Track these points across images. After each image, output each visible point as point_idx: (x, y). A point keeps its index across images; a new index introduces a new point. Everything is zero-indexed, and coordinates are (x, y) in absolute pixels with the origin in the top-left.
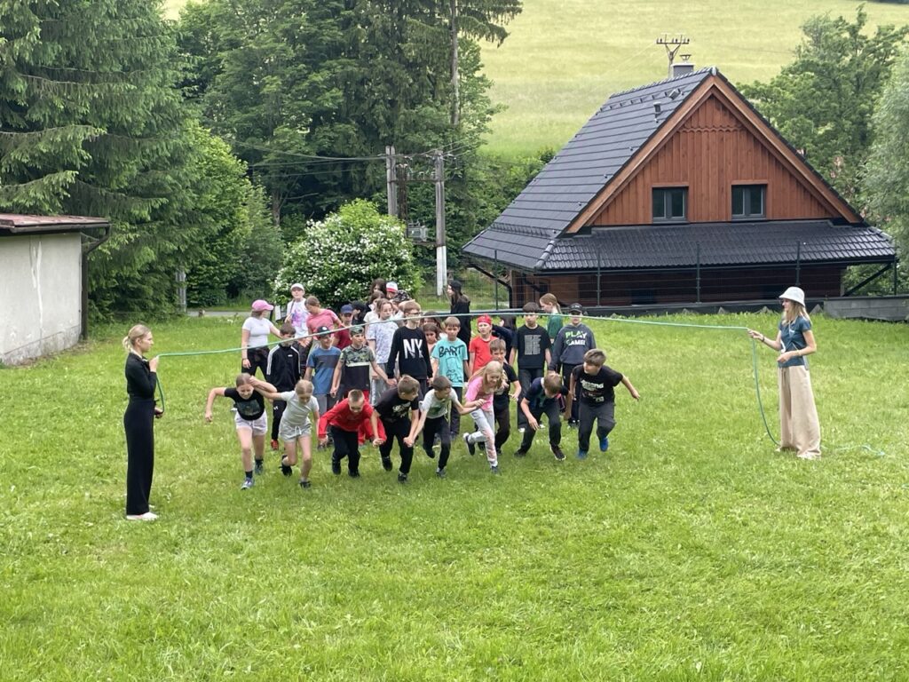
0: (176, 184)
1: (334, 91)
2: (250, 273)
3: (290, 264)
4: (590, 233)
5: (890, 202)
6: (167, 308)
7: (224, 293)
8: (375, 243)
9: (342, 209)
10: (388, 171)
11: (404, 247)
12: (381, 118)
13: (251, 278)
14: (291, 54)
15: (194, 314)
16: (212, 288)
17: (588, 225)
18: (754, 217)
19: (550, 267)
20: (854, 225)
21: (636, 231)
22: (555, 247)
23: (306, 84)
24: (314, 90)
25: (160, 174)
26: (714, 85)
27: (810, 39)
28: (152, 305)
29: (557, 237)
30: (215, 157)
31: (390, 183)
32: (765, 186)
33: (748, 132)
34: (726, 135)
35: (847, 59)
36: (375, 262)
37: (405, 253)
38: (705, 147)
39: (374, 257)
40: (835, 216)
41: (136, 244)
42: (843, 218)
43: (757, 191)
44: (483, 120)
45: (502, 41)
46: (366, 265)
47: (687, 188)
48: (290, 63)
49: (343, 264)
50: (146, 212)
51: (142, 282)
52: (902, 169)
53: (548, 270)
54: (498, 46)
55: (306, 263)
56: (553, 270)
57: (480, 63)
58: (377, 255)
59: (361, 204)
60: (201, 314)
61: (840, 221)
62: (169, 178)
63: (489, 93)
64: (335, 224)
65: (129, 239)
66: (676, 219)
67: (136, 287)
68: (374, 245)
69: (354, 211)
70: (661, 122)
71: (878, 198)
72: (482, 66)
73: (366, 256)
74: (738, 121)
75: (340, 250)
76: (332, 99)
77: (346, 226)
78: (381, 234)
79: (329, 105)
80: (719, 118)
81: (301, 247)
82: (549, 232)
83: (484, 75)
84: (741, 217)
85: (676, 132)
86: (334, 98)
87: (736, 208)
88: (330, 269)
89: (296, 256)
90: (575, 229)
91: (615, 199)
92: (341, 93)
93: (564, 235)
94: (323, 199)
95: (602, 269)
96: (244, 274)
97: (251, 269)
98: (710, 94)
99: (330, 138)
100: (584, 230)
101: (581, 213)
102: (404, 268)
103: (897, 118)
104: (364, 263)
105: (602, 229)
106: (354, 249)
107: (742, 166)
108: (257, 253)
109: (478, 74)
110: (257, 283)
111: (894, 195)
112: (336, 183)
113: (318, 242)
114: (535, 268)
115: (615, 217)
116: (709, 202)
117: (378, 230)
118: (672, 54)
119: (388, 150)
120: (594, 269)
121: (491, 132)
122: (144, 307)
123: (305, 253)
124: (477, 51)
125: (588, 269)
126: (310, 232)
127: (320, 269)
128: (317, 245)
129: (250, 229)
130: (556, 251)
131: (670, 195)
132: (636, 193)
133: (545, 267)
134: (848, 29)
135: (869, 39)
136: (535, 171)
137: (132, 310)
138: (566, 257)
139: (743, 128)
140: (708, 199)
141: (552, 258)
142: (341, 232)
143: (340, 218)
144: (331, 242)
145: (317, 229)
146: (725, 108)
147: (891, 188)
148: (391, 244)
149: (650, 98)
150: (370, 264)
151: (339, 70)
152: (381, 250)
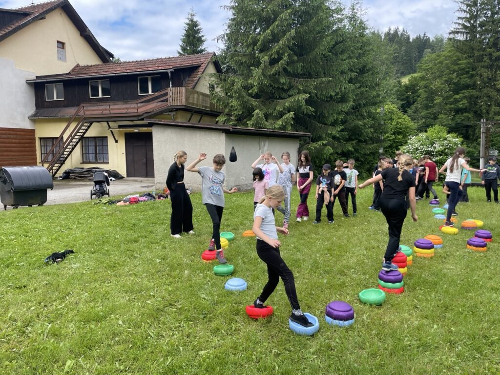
9: (428, 130)
10: (482, 129)
39: (441, 153)
59: (437, 128)
64: (422, 137)
65: (322, 143)
69: (433, 131)
76: (463, 104)
78: (446, 142)
79: (461, 106)
99: (461, 119)
106: (430, 149)
113: (412, 146)
119: (482, 120)
126: (409, 141)
142: (424, 141)
143: (426, 135)
144: (418, 146)
145: (413, 140)
148: (452, 147)
150: (438, 156)
151: (467, 94)
152: (445, 149)
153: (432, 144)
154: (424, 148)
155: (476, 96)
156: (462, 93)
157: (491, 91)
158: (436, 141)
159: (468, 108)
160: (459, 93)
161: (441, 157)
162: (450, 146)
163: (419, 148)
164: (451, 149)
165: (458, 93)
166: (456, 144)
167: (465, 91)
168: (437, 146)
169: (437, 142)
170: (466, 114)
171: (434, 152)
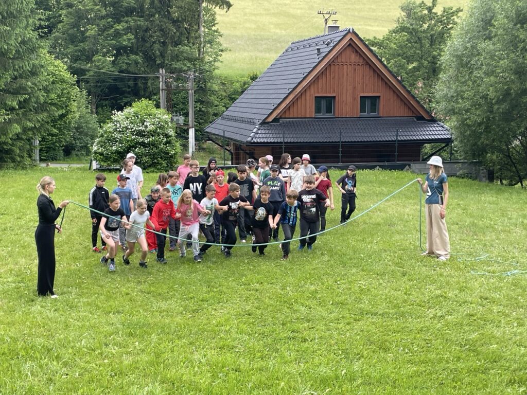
0: (33, 88)
1: (128, 35)
2: (77, 141)
3: (102, 136)
4: (279, 122)
5: (450, 107)
6: (27, 161)
7: (62, 153)
8: (153, 125)
9: (134, 104)
10: (161, 83)
11: (171, 128)
12: (157, 52)
13: (78, 144)
14: (104, 12)
15: (43, 165)
16: (54, 150)
17: (278, 117)
18: (372, 114)
19: (256, 141)
20: (429, 121)
21: (305, 121)
22: (259, 129)
23: (112, 30)
24: (117, 34)
25: (24, 81)
26: (351, 38)
27: (405, 14)
28: (19, 159)
29: (260, 124)
30: (57, 72)
31: (162, 90)
32: (379, 97)
33: (370, 65)
34: (357, 67)
35: (426, 26)
36: (153, 136)
37: (171, 131)
38: (345, 74)
39: (153, 133)
40: (419, 115)
41: (10, 122)
42: (423, 116)
43: (374, 100)
44: (217, 55)
45: (228, 9)
46: (148, 138)
47: (334, 97)
48: (103, 18)
49: (134, 137)
50: (16, 103)
51: (13, 145)
52: (456, 89)
53: (254, 143)
54: (226, 12)
55: (112, 136)
56: (257, 143)
57: (215, 22)
58: (154, 132)
59: (145, 102)
60: (48, 165)
61: (421, 118)
62: (29, 84)
63: (220, 40)
64: (130, 113)
65: (5, 119)
66: (328, 115)
67: (8, 148)
68: (153, 126)
69: (141, 106)
70: (320, 59)
71: (443, 105)
72: (217, 24)
73: (148, 132)
74: (364, 59)
75: (132, 129)
76: (128, 39)
77: (136, 115)
78: (157, 120)
79: (125, 43)
80: (354, 57)
81: (109, 126)
82: (255, 121)
83: (218, 29)
84: (365, 114)
85: (329, 65)
86: (129, 39)
87: (363, 110)
88: (126, 140)
89: (106, 132)
90: (270, 119)
91: (293, 103)
92: (133, 37)
93: (264, 123)
94: (121, 99)
95: (285, 143)
96: (74, 142)
97: (78, 139)
98: (349, 43)
99: (127, 63)
100: (276, 120)
101: (274, 110)
102: (170, 140)
103: (454, 60)
104: (147, 136)
105: (286, 120)
106: (141, 128)
107: (366, 85)
108: (82, 130)
109: (214, 28)
110: (82, 147)
111: (452, 104)
112: (130, 90)
113: (119, 124)
114: (247, 141)
115: (293, 113)
116: (347, 106)
117: (155, 118)
118: (326, 20)
119: (161, 70)
120: (281, 143)
121: (222, 62)
122: (13, 161)
123: (111, 130)
124: (213, 15)
125: (277, 143)
126: (114, 118)
127: (120, 140)
128: (118, 125)
129: (77, 115)
130: (259, 132)
131: (325, 102)
132: (306, 99)
133: (252, 141)
134: (427, 8)
135: (439, 14)
136: (246, 86)
137: (6, 162)
138: (264, 136)
139: (367, 63)
140: (346, 104)
141: (257, 136)
142: (133, 118)
143: (132, 110)
144: (127, 124)
145: (118, 116)
146: (357, 52)
147: (449, 99)
148: (163, 126)
149: (314, 44)
150: (150, 137)
151: (132, 23)
152: (157, 129)
153: (143, 122)
154: (134, 126)
155: (145, 27)
156: (126, 22)
157: (164, 22)
158: (147, 118)
159: (135, 46)
160: (122, 21)
161: (154, 138)
162: (161, 124)
163: (129, 127)
164: (162, 128)
165: (119, 22)
166: (167, 123)
167: (130, 19)
168: (148, 124)
169: (147, 120)
170: (133, 57)
171: (145, 132)
